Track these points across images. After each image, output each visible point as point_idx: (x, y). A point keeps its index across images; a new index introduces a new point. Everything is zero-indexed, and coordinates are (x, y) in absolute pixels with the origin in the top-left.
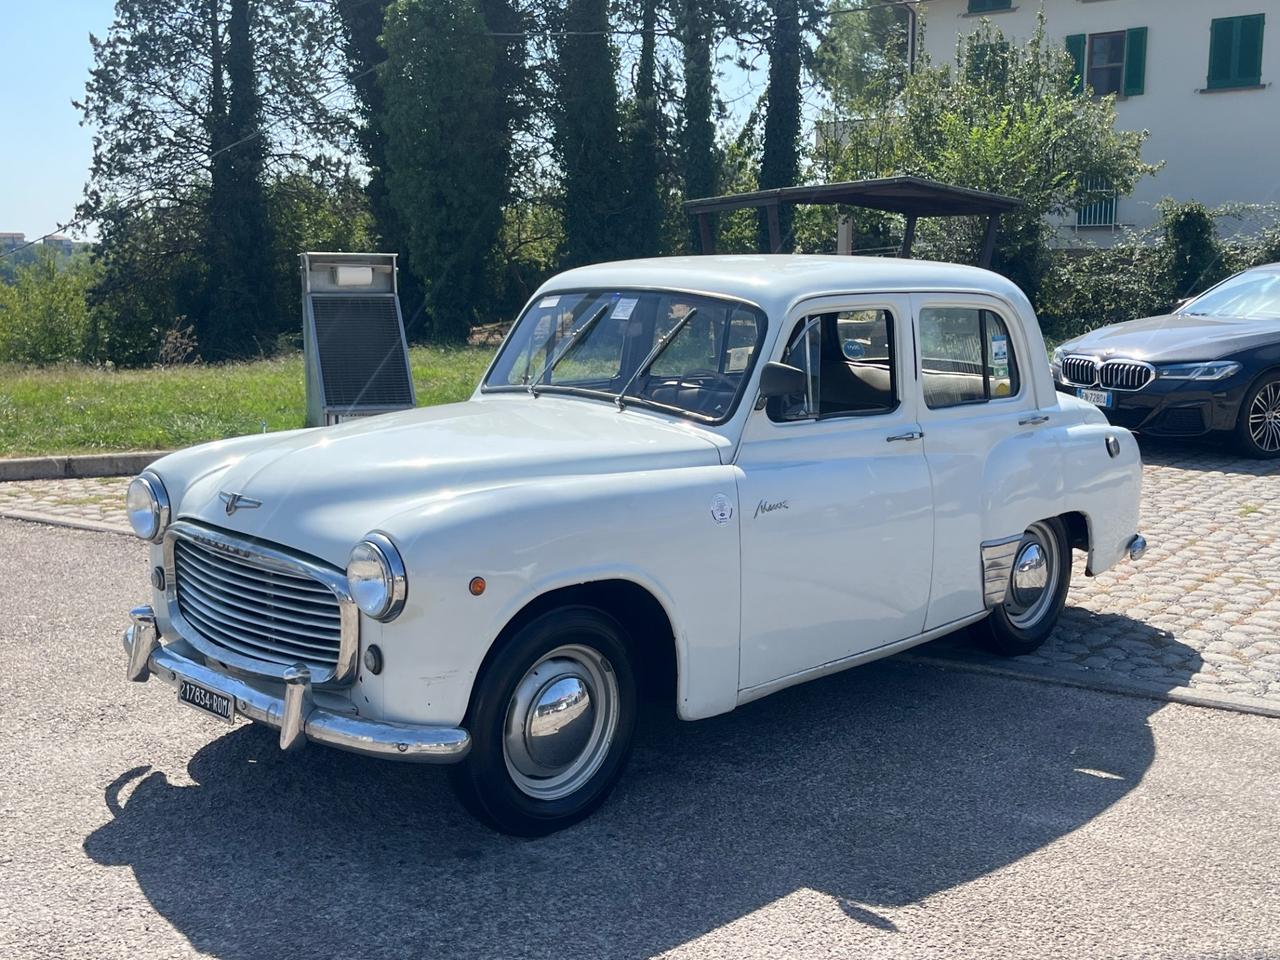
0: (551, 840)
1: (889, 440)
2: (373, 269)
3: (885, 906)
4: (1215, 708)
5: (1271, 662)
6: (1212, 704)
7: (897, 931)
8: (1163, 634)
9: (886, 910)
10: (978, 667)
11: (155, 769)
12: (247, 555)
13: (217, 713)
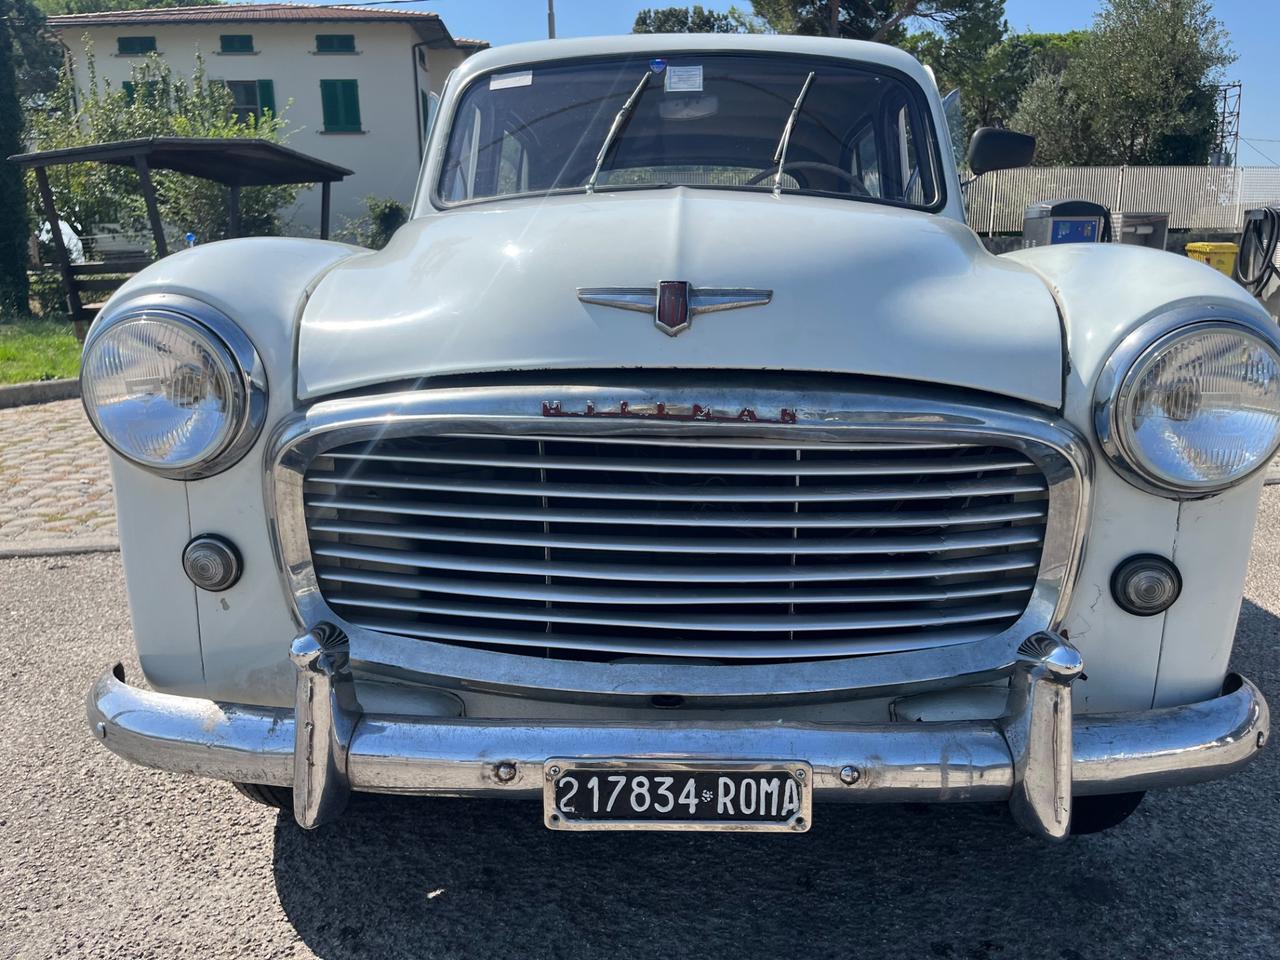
12: (788, 417)
13: (739, 816)
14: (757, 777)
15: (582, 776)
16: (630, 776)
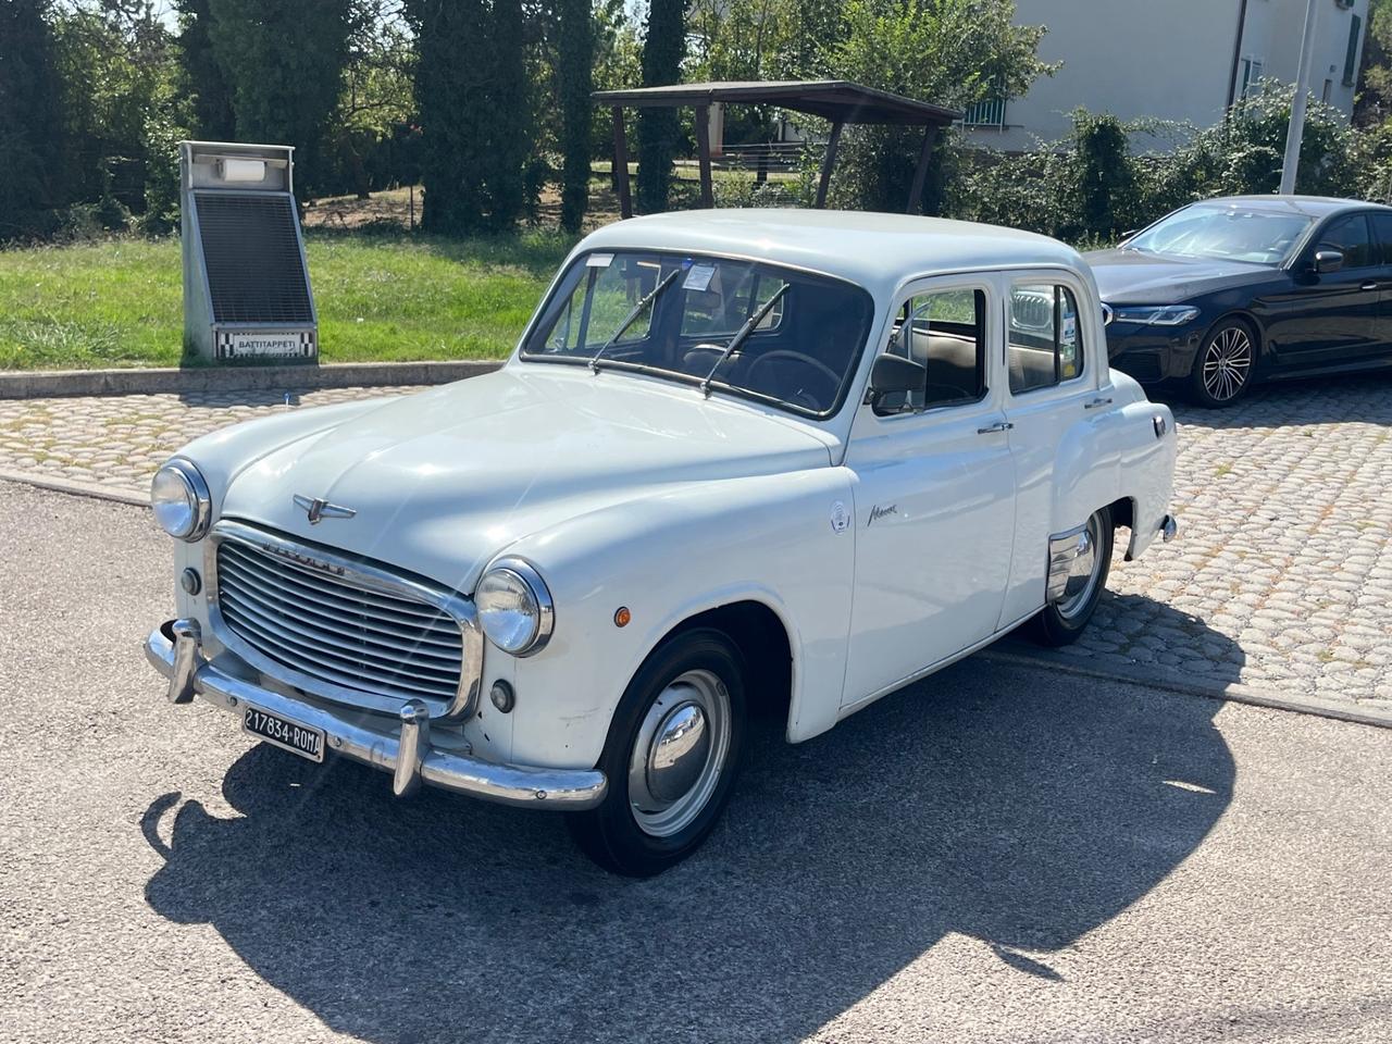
0: (665, 879)
1: (980, 432)
2: (266, 163)
3: (1040, 951)
4: (1273, 707)
5: (1307, 653)
6: (1270, 703)
7: (1063, 981)
8: (1194, 620)
9: (1043, 956)
10: (1027, 661)
11: (186, 797)
12: (340, 572)
13: (300, 748)
14: (307, 731)
15: (254, 711)
16: (269, 717)
